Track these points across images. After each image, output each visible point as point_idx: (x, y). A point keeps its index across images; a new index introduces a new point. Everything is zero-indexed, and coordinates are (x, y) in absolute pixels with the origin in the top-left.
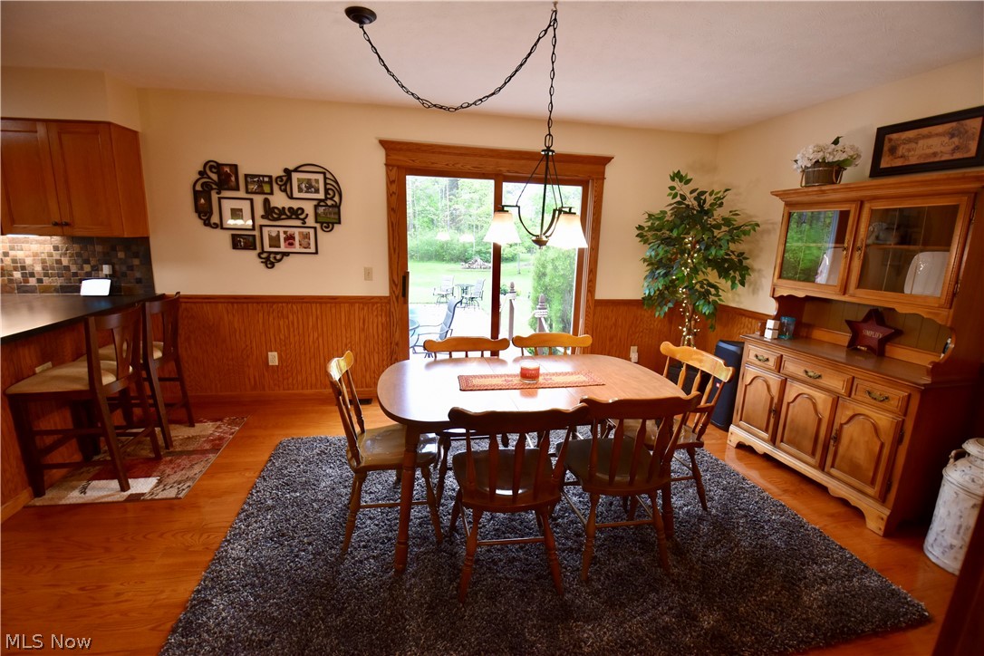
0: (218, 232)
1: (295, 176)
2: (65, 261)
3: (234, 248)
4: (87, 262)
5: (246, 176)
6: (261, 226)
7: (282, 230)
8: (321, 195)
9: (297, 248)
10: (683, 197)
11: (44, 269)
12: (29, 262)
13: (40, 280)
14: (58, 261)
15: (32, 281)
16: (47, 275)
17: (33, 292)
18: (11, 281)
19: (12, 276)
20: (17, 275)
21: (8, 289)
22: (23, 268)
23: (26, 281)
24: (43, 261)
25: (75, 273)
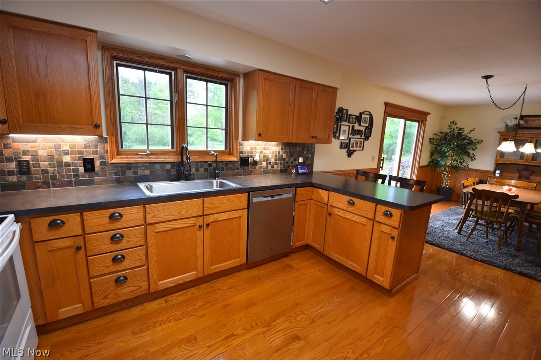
0: (337, 140)
1: (363, 116)
2: (285, 156)
3: (341, 148)
4: (292, 156)
5: (350, 115)
6: (350, 138)
7: (355, 140)
8: (367, 125)
9: (358, 148)
10: (454, 129)
11: (275, 160)
12: (270, 156)
13: (273, 167)
14: (282, 156)
15: (270, 167)
16: (276, 163)
17: (269, 173)
18: (261, 167)
19: (262, 164)
20: (264, 164)
21: (259, 172)
22: (267, 160)
23: (267, 167)
24: (276, 156)
25: (287, 162)
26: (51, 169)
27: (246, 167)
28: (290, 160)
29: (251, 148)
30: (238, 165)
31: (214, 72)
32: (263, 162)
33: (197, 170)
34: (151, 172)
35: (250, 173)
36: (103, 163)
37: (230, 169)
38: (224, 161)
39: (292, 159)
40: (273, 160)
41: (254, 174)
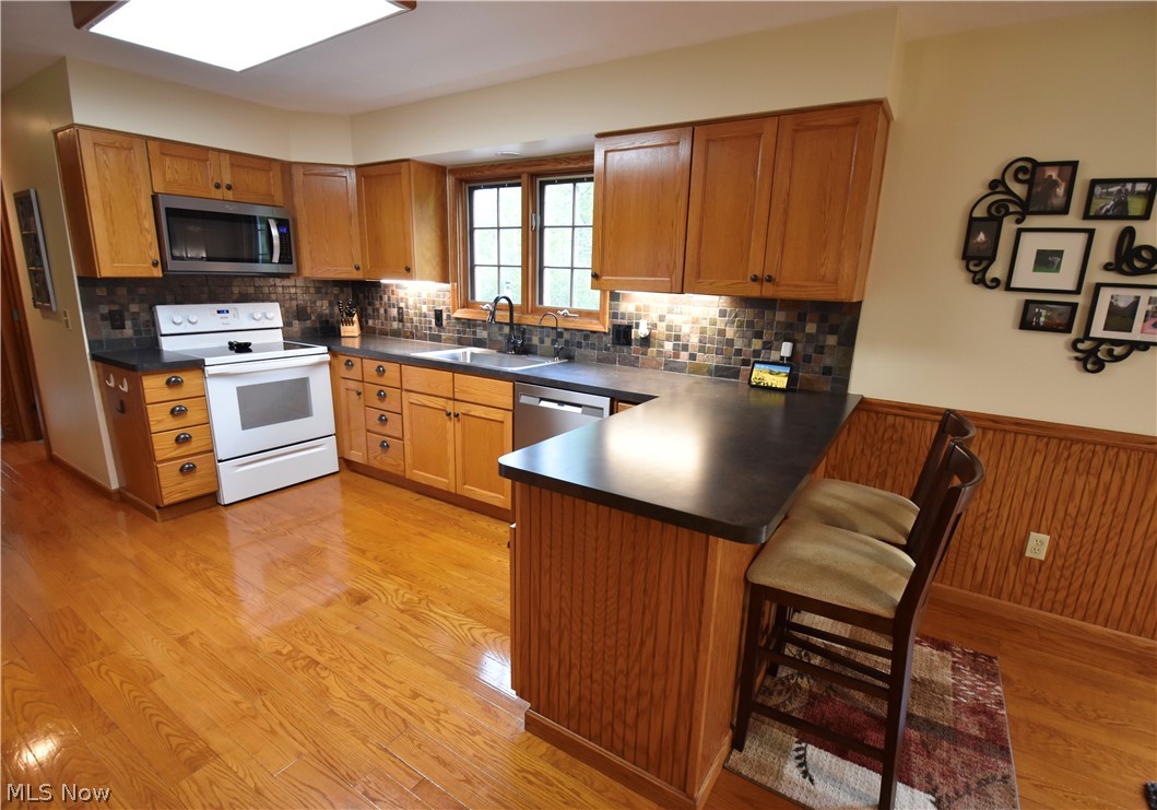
2: (730, 333)
3: (1022, 328)
4: (759, 335)
5: (1093, 183)
6: (1098, 286)
7: (1146, 294)
11: (700, 341)
12: (685, 330)
13: (693, 357)
14: (722, 332)
15: (684, 357)
16: (702, 349)
17: (681, 371)
18: (660, 353)
19: (662, 346)
20: (669, 346)
21: (654, 363)
22: (677, 338)
23: (677, 356)
24: (703, 331)
25: (738, 352)
26: (415, 319)
27: (625, 349)
28: (749, 345)
29: (638, 309)
30: (608, 340)
31: (569, 163)
32: (666, 343)
33: (542, 341)
34: (489, 334)
35: (633, 363)
36: (449, 317)
37: (593, 346)
38: (582, 331)
39: (757, 344)
40: (694, 340)
41: (644, 366)
